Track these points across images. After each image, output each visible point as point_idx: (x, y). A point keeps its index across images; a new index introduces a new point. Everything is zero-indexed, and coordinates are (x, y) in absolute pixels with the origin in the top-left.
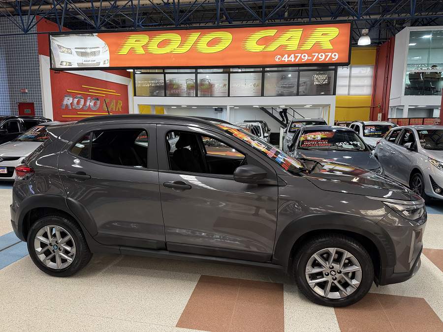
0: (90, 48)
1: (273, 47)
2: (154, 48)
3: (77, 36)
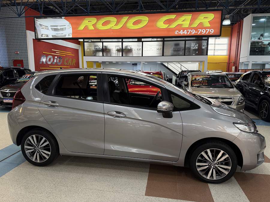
0: (60, 26)
1: (173, 26)
2: (100, 26)
3: (51, 19)
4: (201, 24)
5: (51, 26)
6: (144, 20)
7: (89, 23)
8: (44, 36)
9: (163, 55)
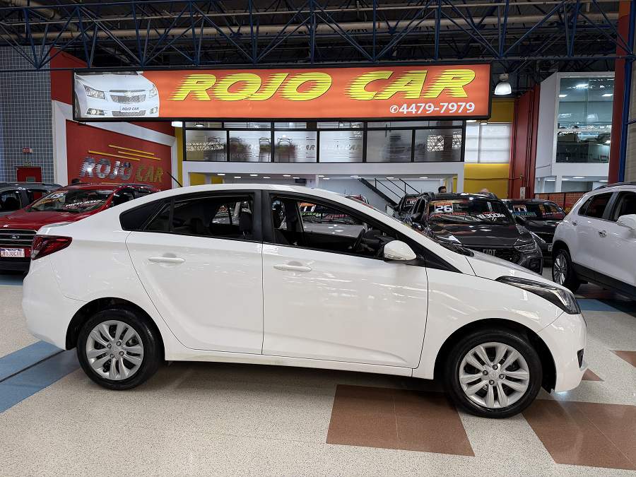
0: (132, 91)
1: (387, 94)
2: (223, 93)
3: (113, 75)
4: (446, 91)
5: (111, 91)
6: (323, 81)
7: (198, 85)
8: (94, 112)
9: (364, 161)
